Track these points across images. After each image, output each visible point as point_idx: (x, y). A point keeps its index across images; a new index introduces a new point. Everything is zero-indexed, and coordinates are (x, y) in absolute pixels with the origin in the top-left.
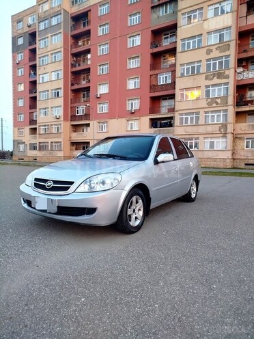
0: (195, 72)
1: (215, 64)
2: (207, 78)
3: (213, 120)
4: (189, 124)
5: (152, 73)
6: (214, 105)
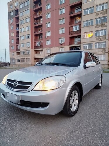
0: (90, 25)
1: (100, 21)
2: (96, 27)
5: (70, 26)
6: (99, 40)
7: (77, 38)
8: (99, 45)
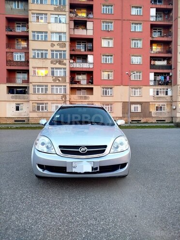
0: (43, 56)
1: (57, 54)
2: (52, 62)
3: (57, 92)
4: (40, 93)
5: (8, 50)
6: (57, 81)
7: (20, 73)
8: (57, 89)
